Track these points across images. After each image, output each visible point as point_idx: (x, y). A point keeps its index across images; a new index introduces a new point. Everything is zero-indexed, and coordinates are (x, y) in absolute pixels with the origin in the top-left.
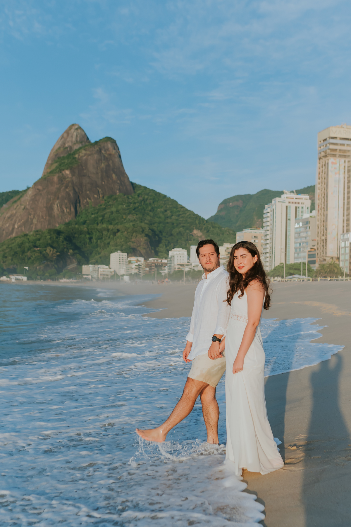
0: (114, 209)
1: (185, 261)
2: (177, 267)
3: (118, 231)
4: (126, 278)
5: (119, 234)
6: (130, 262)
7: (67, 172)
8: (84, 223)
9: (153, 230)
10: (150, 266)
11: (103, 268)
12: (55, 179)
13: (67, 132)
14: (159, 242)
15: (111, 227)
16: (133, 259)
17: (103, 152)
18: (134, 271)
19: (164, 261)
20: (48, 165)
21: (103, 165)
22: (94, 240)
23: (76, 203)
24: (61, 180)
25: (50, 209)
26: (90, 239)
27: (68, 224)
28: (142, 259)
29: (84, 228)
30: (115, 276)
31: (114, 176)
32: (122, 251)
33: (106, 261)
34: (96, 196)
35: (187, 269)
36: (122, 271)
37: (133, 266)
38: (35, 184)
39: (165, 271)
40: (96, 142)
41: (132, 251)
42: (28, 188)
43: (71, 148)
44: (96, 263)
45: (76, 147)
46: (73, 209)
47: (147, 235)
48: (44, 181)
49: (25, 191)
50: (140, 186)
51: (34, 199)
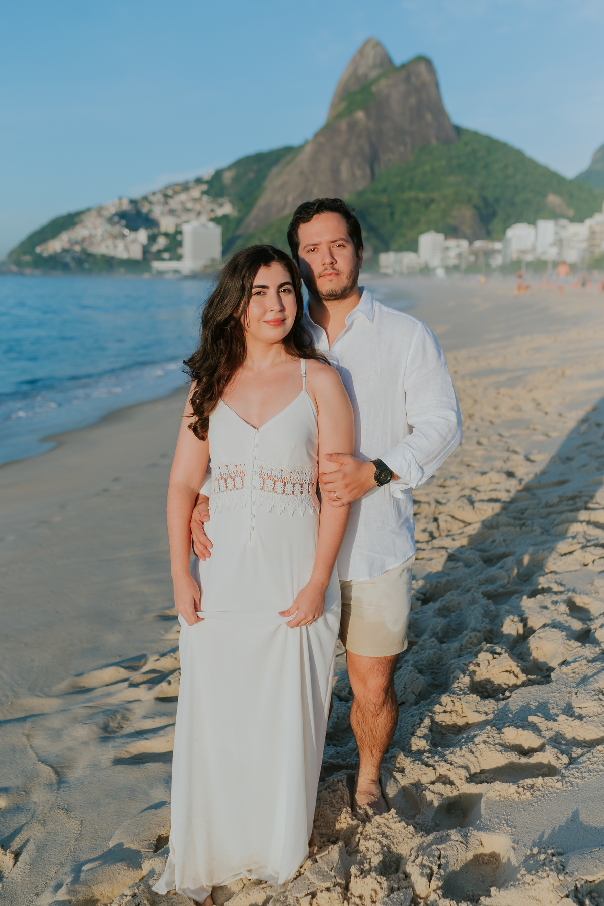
0: (427, 168)
1: (528, 245)
2: (515, 256)
3: (432, 201)
4: (441, 272)
5: (433, 207)
6: (447, 249)
7: (360, 115)
8: (384, 191)
9: (485, 199)
10: (475, 253)
11: (408, 258)
12: (343, 125)
13: (361, 52)
14: (494, 215)
15: (422, 196)
16: (452, 243)
17: (413, 79)
18: (453, 262)
19: (498, 245)
20: (334, 105)
21: (413, 100)
22: (397, 217)
23: (373, 160)
24: (352, 126)
25: (335, 171)
26: (392, 214)
27: (361, 194)
28: (464, 243)
29: (384, 199)
30: (426, 270)
31: (429, 117)
32: (438, 231)
33: (413, 247)
34: (402, 149)
35: (529, 258)
36: (435, 262)
37: (453, 253)
38: (316, 135)
39: (497, 261)
40: (403, 66)
41: (452, 232)
42: (306, 143)
43: (366, 76)
44: (400, 249)
45: (373, 74)
46: (368, 171)
47: (476, 207)
48: (328, 130)
49: (300, 148)
50: (467, 131)
51: (314, 159)
